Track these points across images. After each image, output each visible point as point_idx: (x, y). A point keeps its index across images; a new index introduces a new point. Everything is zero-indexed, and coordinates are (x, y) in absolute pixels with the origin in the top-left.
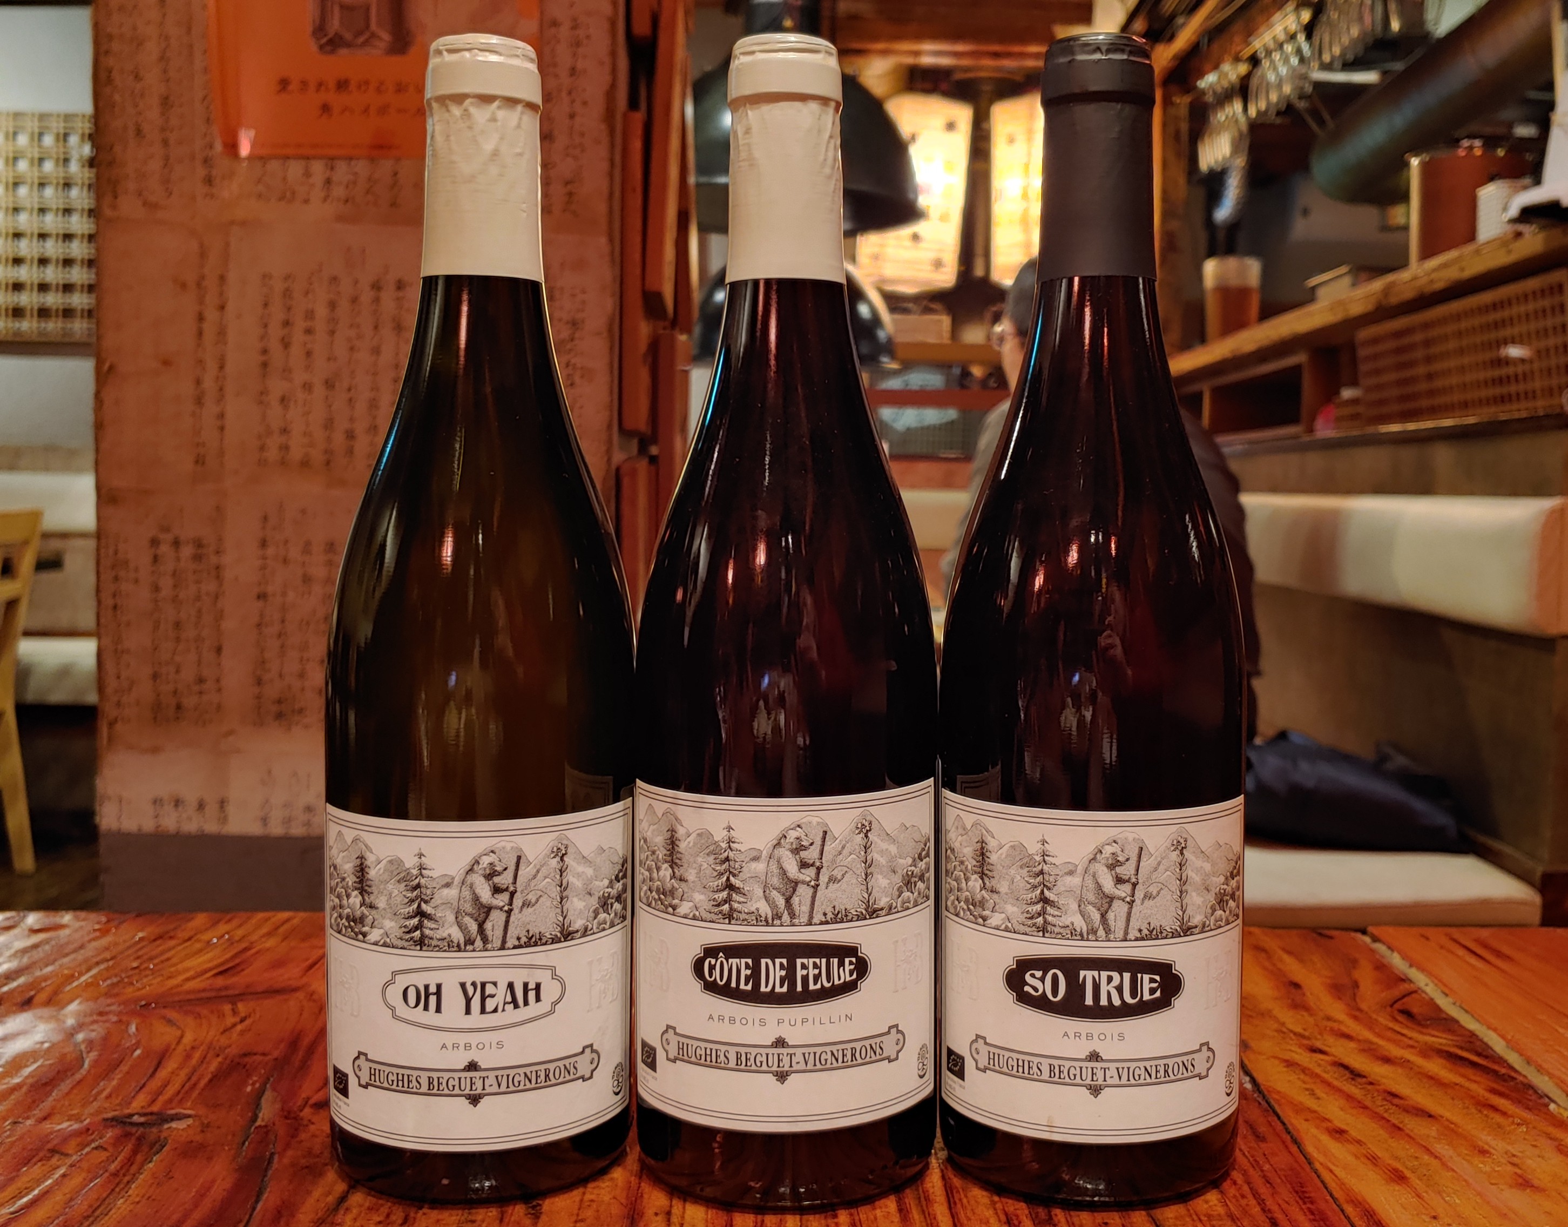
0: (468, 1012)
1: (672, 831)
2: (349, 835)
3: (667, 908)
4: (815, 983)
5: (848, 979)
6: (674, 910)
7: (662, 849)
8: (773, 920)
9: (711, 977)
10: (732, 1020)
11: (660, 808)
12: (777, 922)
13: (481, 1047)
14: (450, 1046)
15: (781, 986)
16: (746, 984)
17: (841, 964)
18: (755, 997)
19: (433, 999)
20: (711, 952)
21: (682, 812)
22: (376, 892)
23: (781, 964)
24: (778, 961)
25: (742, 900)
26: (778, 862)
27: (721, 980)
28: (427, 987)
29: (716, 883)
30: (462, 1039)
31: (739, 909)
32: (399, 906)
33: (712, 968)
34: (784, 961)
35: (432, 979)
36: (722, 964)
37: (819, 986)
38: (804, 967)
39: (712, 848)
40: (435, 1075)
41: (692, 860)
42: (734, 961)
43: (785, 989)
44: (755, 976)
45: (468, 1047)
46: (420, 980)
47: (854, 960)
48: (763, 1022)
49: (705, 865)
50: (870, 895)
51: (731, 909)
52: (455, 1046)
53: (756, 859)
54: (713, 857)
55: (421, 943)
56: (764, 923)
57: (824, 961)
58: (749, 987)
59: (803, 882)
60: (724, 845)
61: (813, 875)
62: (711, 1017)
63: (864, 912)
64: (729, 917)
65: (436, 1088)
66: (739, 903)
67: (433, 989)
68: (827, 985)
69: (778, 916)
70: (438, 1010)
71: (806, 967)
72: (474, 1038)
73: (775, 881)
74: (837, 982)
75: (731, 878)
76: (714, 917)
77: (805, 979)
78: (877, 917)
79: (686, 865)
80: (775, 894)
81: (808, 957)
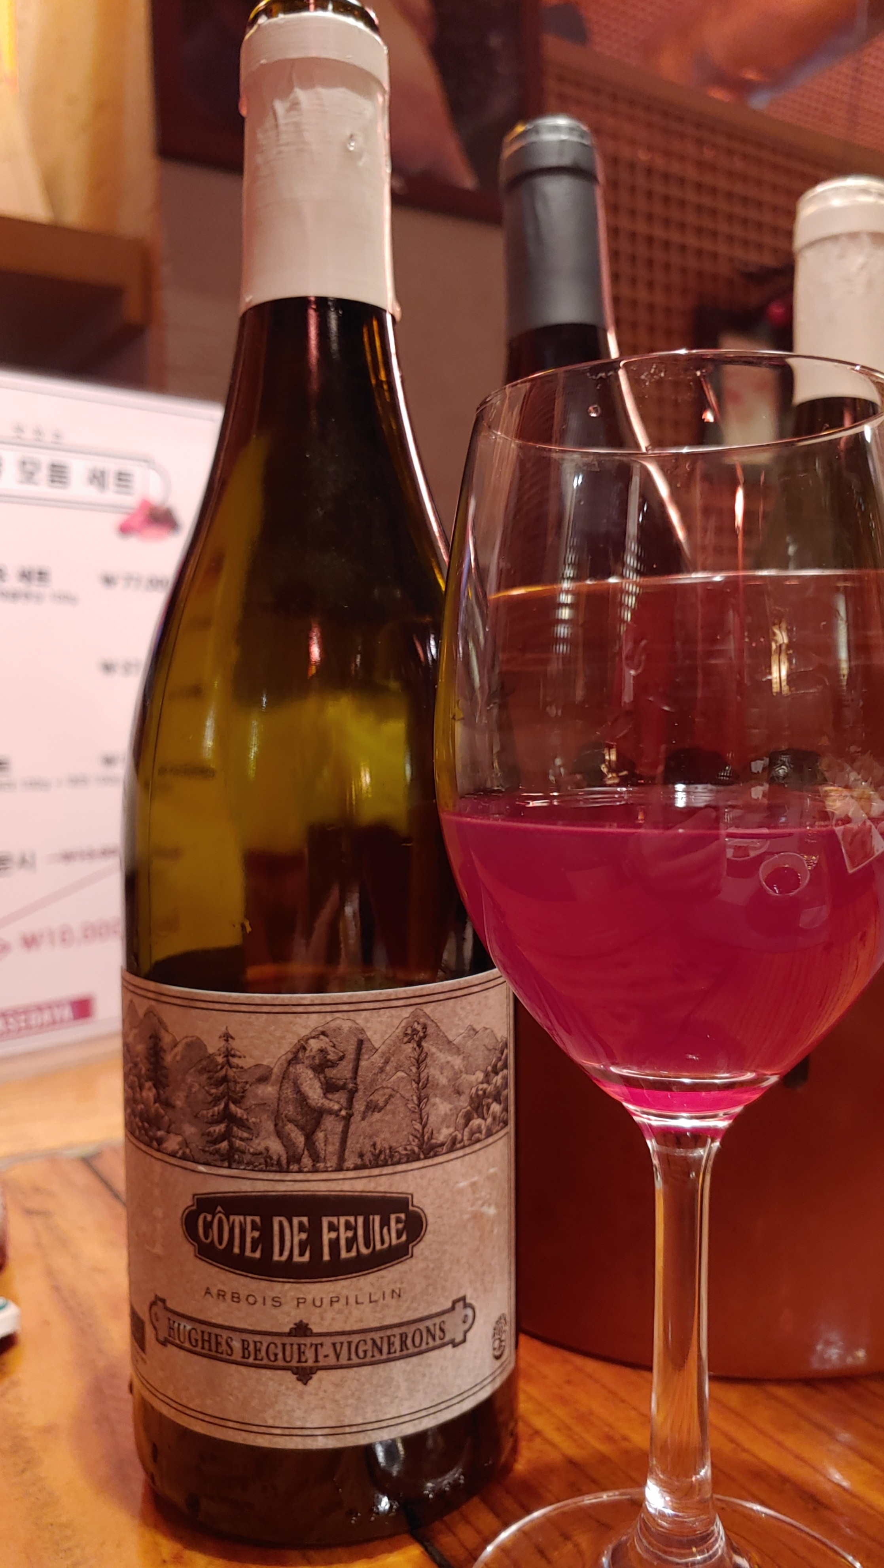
1: (156, 1037)
3: (152, 1141)
4: (349, 1250)
5: (394, 1242)
6: (159, 1144)
8: (288, 1164)
9: (207, 1238)
10: (236, 1297)
12: (295, 1167)
15: (302, 1254)
16: (254, 1250)
17: (385, 1223)
18: (266, 1268)
20: (205, 1204)
21: (167, 1013)
23: (301, 1224)
24: (296, 1221)
25: (245, 1135)
26: (295, 1083)
27: (220, 1243)
33: (208, 1226)
36: (220, 1221)
37: (353, 1253)
39: (204, 1063)
41: (180, 1078)
42: (237, 1219)
43: (306, 1258)
44: (265, 1240)
47: (403, 1216)
48: (277, 1302)
49: (196, 1087)
50: (424, 1128)
51: (231, 1147)
53: (264, 1079)
54: (205, 1076)
56: (276, 1168)
57: (360, 1220)
58: (257, 1255)
59: (330, 1112)
60: (220, 1059)
61: (343, 1101)
62: (208, 1292)
63: (416, 1149)
64: (229, 1159)
66: (242, 1139)
68: (364, 1251)
69: (294, 1159)
71: (336, 1229)
73: (290, 1110)
74: (378, 1247)
75: (231, 1106)
76: (209, 1157)
77: (334, 1245)
78: (435, 1155)
79: (174, 1085)
80: (290, 1127)
81: (338, 1215)
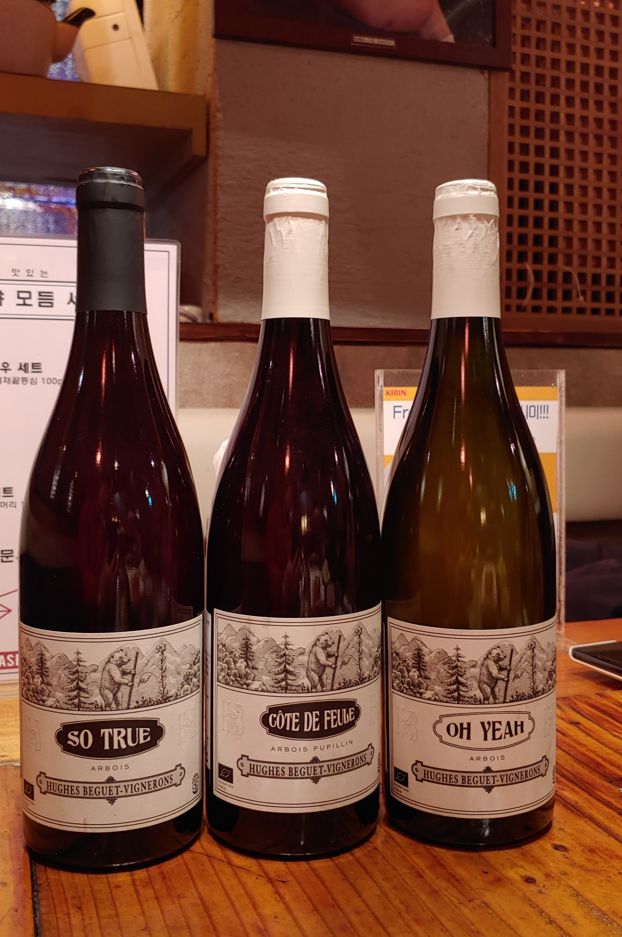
0: (486, 739)
1: (247, 639)
2: (409, 637)
3: (242, 685)
4: (334, 724)
5: (351, 720)
6: (247, 686)
7: (238, 650)
8: (312, 689)
9: (273, 724)
10: (287, 749)
11: (237, 626)
12: (314, 690)
13: (492, 759)
14: (475, 759)
15: (316, 727)
16: (296, 728)
17: (347, 712)
18: (301, 735)
19: (465, 732)
20: (273, 710)
21: (253, 628)
22: (429, 670)
23: (316, 714)
24: (314, 713)
25: (294, 678)
26: (315, 655)
27: (280, 726)
28: (462, 725)
29: (277, 669)
30: (482, 754)
31: (292, 684)
32: (445, 678)
33: (274, 719)
34: (318, 713)
35: (465, 720)
36: (281, 716)
37: (336, 726)
38: (329, 715)
39: (274, 649)
40: (466, 775)
41: (261, 656)
42: (288, 715)
43: (318, 729)
44: (301, 723)
45: (485, 759)
46: (458, 720)
47: (353, 709)
48: (305, 749)
49: (270, 659)
50: (361, 671)
51: (287, 684)
52: (478, 758)
55: (459, 699)
56: (306, 691)
57: (339, 711)
58: (297, 729)
60: (283, 646)
61: (334, 661)
62: (273, 749)
63: (358, 681)
64: (286, 689)
65: (467, 782)
66: (292, 680)
67: (465, 726)
68: (340, 724)
69: (314, 687)
70: (469, 738)
71: (330, 715)
72: (488, 754)
73: (313, 666)
74: (345, 722)
75: (287, 666)
76: (276, 689)
77: (329, 721)
78: (364, 683)
79: (256, 660)
80: (313, 674)
81: (330, 710)
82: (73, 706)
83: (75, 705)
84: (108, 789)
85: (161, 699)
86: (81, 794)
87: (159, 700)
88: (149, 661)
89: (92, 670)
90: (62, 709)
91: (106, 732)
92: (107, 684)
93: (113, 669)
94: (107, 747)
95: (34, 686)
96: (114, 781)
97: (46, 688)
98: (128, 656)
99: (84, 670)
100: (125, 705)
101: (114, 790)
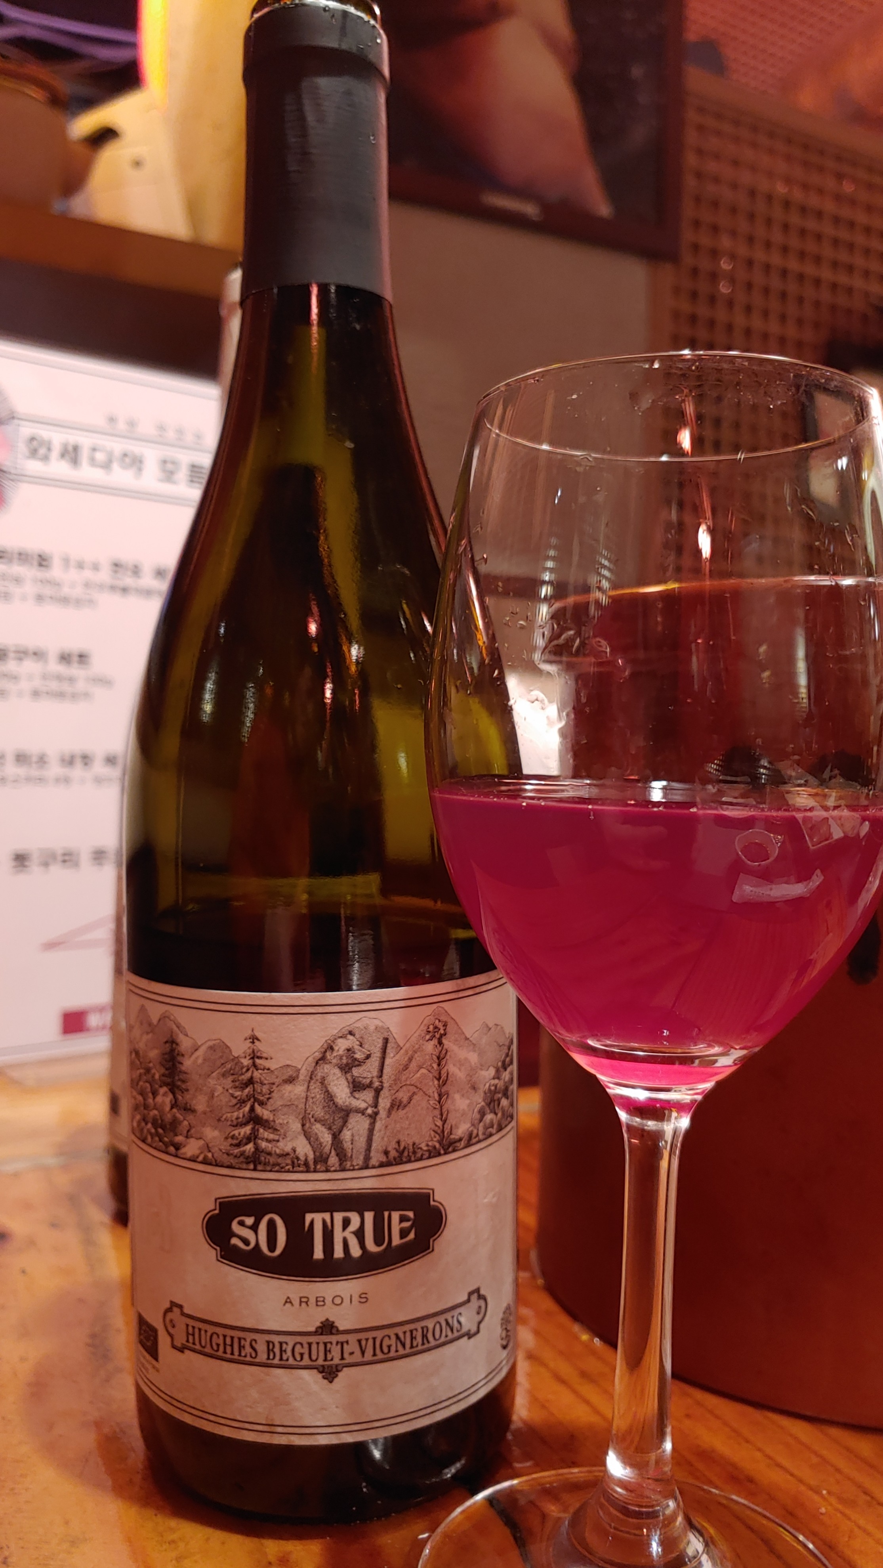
82: (242, 1159)
83: (248, 1157)
84: (322, 1347)
85: (437, 1145)
86: (262, 1357)
87: (435, 1147)
88: (410, 1060)
89: (285, 1077)
90: (217, 1165)
91: (316, 1219)
92: (319, 1112)
93: (331, 1078)
94: (318, 1253)
95: (156, 1112)
96: (334, 1331)
97: (181, 1118)
98: (366, 1046)
99: (268, 1078)
100: (359, 1161)
101: (336, 1352)
